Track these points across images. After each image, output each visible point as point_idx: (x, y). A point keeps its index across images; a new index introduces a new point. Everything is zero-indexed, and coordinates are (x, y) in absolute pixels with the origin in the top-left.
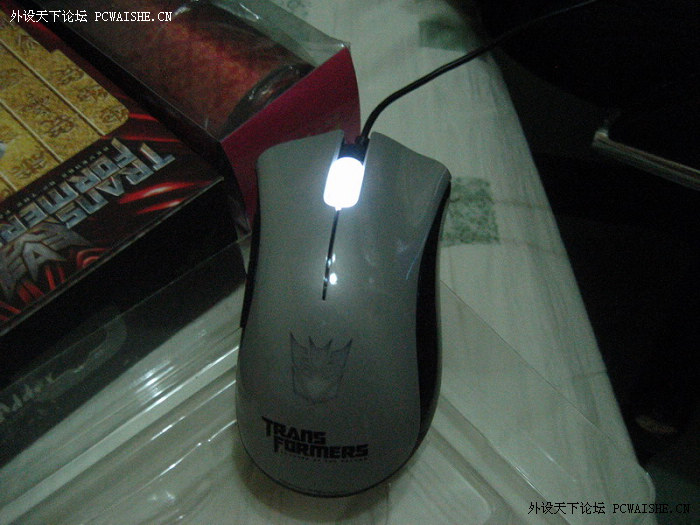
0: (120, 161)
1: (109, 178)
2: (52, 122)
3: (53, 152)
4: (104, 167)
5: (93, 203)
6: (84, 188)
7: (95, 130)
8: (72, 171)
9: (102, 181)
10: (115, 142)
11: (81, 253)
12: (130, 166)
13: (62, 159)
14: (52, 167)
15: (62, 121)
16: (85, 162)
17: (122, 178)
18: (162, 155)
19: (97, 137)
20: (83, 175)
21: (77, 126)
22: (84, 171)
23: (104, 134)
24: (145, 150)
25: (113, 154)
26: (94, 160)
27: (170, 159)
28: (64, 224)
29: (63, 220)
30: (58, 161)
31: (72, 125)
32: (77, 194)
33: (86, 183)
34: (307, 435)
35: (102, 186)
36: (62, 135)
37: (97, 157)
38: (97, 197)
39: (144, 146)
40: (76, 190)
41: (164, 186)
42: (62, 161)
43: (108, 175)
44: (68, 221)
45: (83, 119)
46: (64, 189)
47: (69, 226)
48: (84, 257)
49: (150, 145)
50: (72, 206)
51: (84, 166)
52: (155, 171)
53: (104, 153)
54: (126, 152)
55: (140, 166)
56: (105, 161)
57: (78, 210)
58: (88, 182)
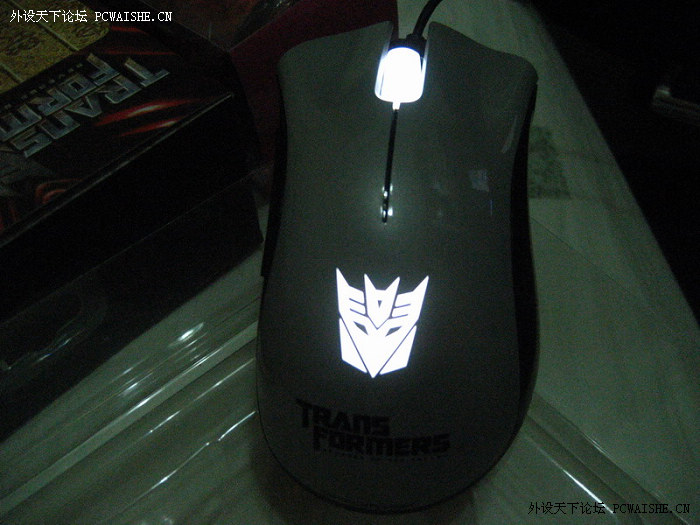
0: (98, 78)
1: (82, 97)
2: (10, 39)
3: (10, 71)
4: (76, 86)
5: (60, 126)
6: (50, 111)
7: (66, 45)
8: (34, 91)
9: (73, 101)
10: (91, 57)
11: (40, 186)
12: (111, 83)
13: (21, 79)
14: (8, 88)
15: (23, 37)
16: (53, 81)
17: (101, 98)
18: (153, 70)
19: (68, 53)
20: (49, 96)
21: (43, 42)
22: (49, 91)
23: (77, 49)
24: (130, 65)
25: (88, 71)
26: (63, 79)
27: (163, 74)
28: (21, 152)
29: (19, 148)
30: (17, 81)
31: (36, 41)
32: (40, 118)
33: (52, 104)
34: (362, 424)
35: (73, 108)
36: (23, 53)
37: (69, 75)
38: (66, 120)
39: (129, 60)
40: (38, 112)
41: (154, 104)
42: (22, 81)
43: (82, 95)
44: (27, 148)
45: (51, 34)
46: (23, 112)
47: (26, 154)
48: (45, 191)
49: (137, 59)
50: (33, 131)
51: (50, 86)
52: (144, 88)
53: (77, 70)
54: (106, 68)
55: (124, 84)
56: (78, 79)
57: (40, 136)
58: (55, 102)
